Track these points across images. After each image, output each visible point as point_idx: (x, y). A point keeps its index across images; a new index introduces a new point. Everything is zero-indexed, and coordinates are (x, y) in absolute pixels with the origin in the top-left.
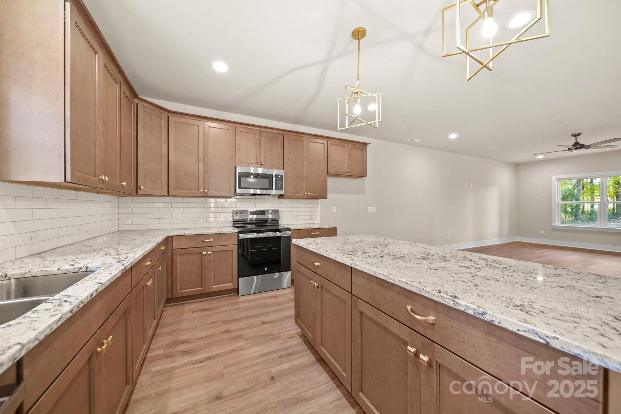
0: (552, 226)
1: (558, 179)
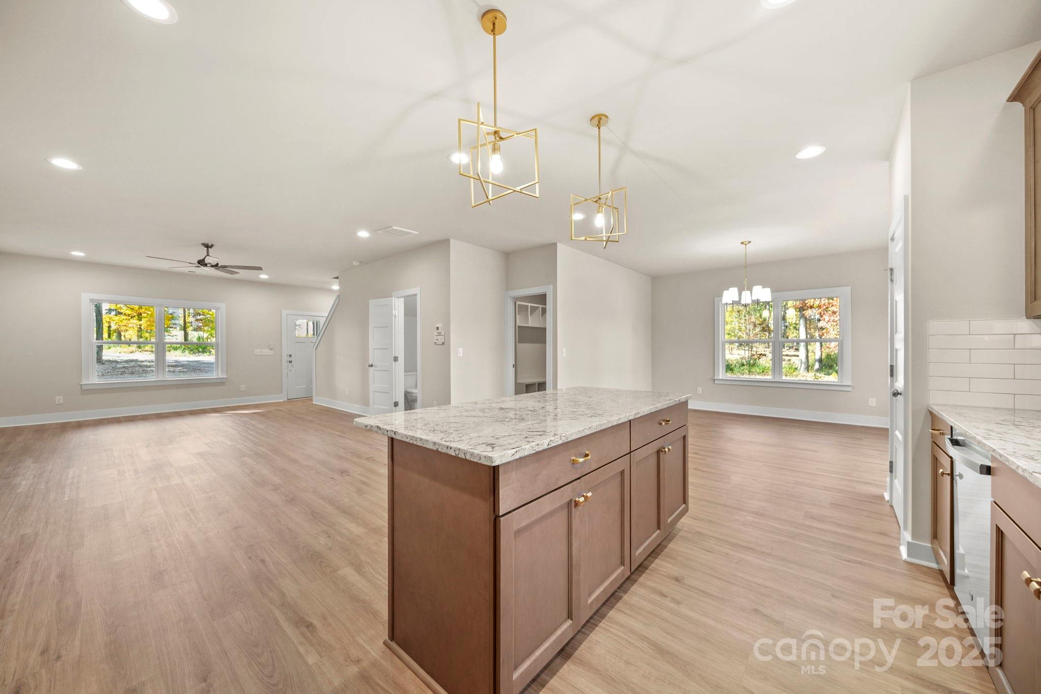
1: (91, 300)
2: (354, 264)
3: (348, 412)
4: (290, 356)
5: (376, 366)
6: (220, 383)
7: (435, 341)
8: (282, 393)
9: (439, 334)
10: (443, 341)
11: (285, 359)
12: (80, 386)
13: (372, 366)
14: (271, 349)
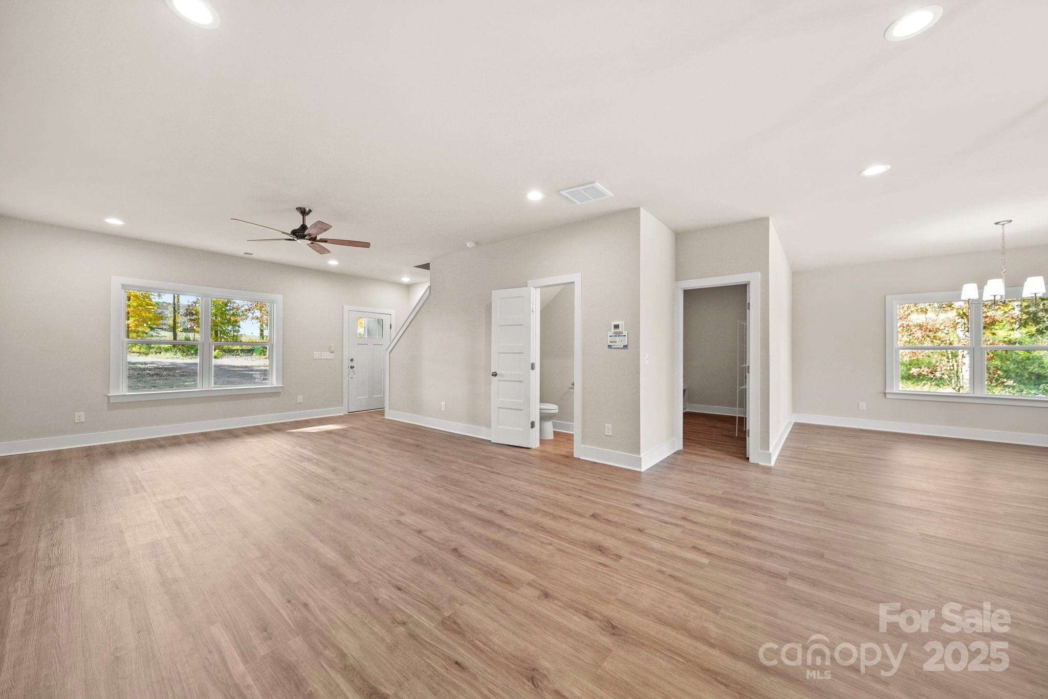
0: (109, 397)
1: (124, 286)
2: (468, 245)
3: (451, 433)
4: (352, 360)
5: (502, 375)
6: (274, 393)
7: (610, 344)
8: (342, 406)
9: (618, 334)
10: (626, 344)
11: (347, 363)
12: (106, 398)
13: (495, 375)
14: (332, 352)
